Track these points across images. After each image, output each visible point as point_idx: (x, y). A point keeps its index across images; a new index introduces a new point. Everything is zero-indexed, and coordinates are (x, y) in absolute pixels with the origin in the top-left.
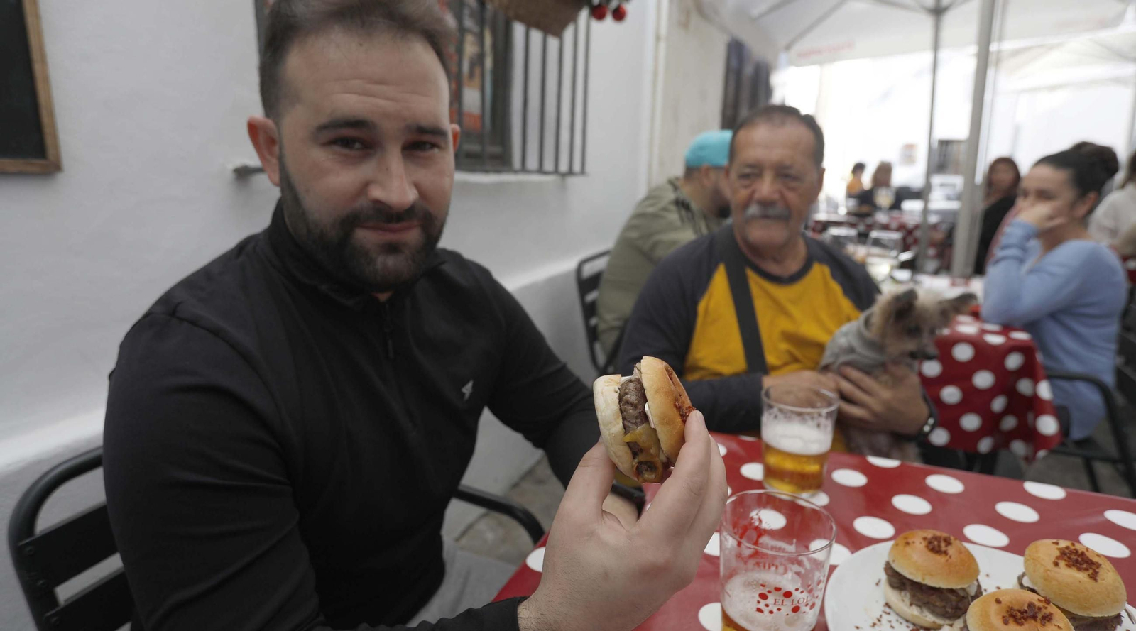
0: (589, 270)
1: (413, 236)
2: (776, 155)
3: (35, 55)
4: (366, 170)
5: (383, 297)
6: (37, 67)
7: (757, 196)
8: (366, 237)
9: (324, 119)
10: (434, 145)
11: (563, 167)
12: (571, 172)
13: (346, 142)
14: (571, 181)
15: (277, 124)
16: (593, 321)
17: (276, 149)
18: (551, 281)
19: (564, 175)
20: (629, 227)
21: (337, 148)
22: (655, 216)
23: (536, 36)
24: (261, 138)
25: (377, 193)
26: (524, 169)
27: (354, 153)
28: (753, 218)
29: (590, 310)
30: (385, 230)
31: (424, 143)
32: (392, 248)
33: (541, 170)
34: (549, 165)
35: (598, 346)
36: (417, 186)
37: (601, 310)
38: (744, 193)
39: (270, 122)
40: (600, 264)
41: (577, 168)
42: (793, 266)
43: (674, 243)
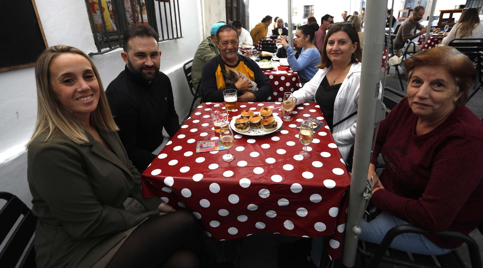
0: (187, 67)
1: (153, 71)
2: (231, 38)
3: (43, 35)
4: (144, 60)
5: (150, 82)
6: (44, 38)
7: (228, 48)
8: (144, 71)
9: (137, 52)
10: (156, 55)
11: (175, 36)
12: (178, 38)
13: (140, 56)
14: (178, 40)
15: (127, 53)
16: (191, 82)
17: (127, 57)
18: (176, 71)
19: (176, 39)
20: (197, 53)
21: (139, 57)
22: (204, 49)
23: (162, 4)
24: (124, 56)
25: (146, 64)
26: (163, 40)
27: (142, 57)
28: (228, 52)
29: (189, 78)
30: (148, 70)
31: (154, 55)
32: (150, 73)
33: (168, 39)
34: (171, 37)
35: (193, 89)
36: (153, 62)
37: (193, 78)
38: (224, 47)
39: (126, 53)
40: (191, 64)
41: (179, 36)
42: (235, 63)
43: (210, 56)
